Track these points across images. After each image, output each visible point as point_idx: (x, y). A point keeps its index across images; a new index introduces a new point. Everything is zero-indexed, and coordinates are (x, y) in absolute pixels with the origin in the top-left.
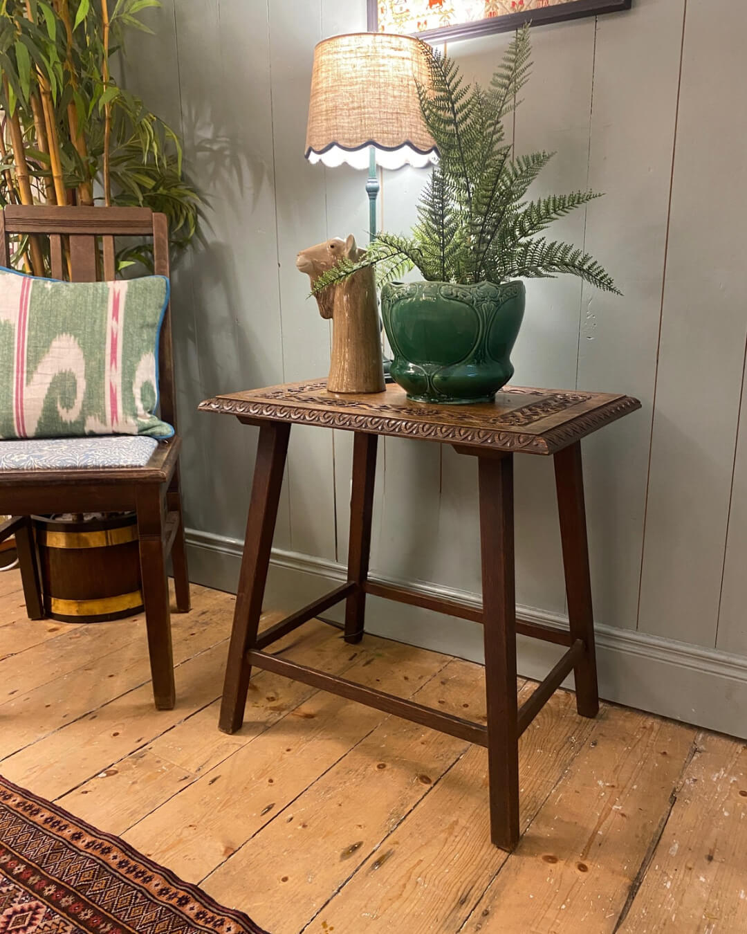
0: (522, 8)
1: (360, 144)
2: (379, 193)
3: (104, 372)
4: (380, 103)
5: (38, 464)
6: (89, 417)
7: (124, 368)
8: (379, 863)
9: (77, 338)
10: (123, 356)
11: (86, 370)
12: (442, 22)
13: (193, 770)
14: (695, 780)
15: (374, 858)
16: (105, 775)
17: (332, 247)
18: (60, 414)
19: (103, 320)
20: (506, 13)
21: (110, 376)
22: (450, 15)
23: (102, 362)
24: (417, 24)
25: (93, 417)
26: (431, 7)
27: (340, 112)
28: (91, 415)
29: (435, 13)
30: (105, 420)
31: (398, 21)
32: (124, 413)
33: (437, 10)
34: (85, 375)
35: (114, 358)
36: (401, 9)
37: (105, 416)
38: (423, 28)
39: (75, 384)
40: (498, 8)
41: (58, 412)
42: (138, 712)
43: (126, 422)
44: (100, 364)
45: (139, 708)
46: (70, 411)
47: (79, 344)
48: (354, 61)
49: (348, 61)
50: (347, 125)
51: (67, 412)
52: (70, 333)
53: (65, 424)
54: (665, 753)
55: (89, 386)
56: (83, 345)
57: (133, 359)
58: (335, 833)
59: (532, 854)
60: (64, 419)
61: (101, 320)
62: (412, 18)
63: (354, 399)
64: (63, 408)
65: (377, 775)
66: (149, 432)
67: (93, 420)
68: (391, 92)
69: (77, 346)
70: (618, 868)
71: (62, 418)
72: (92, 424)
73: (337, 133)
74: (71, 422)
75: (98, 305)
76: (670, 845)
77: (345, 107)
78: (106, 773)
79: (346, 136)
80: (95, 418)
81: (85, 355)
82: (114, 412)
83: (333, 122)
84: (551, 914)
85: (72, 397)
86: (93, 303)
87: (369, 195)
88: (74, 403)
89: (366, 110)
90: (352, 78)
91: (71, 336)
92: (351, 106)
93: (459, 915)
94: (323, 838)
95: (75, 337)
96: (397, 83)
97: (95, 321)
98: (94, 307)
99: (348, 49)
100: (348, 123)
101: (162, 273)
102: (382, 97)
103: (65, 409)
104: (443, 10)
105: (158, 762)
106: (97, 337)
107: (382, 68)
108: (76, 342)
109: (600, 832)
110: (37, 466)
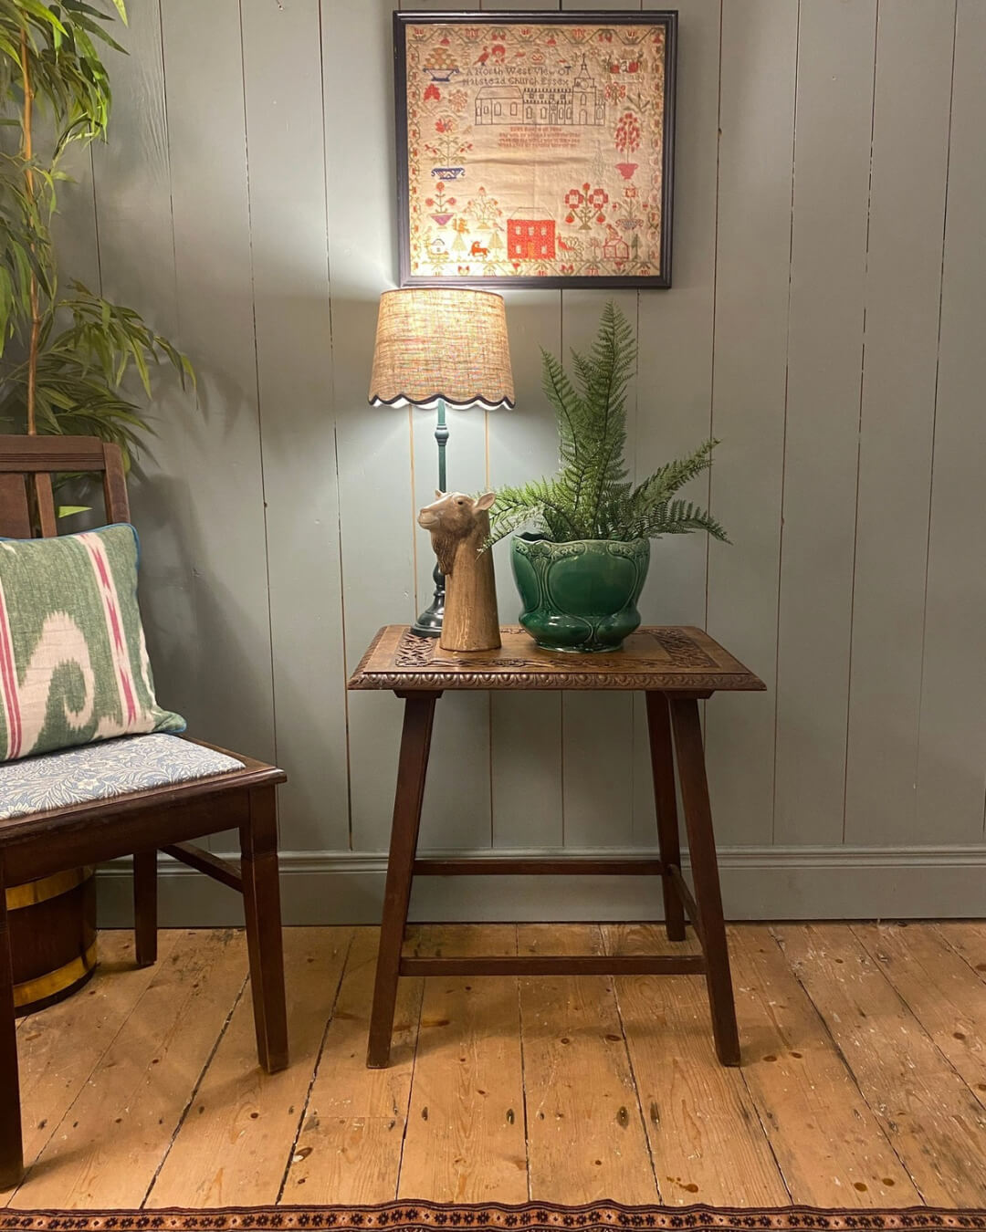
0: (572, 272)
1: (468, 399)
2: (448, 440)
3: (111, 656)
4: (484, 358)
5: (121, 788)
6: (103, 718)
7: (129, 647)
8: (655, 1116)
9: (73, 616)
10: (126, 633)
11: (91, 657)
12: (486, 271)
13: (391, 1115)
14: (800, 963)
15: (647, 1116)
16: (300, 1157)
17: (460, 503)
18: (68, 720)
19: (95, 588)
20: (555, 274)
21: (119, 660)
22: (495, 265)
23: (107, 644)
24: (457, 269)
25: (107, 718)
26: (474, 254)
27: (445, 365)
28: (104, 715)
29: (478, 261)
30: (122, 719)
31: (435, 261)
32: (142, 706)
33: (481, 259)
34: (91, 663)
35: (117, 637)
36: (438, 250)
37: (121, 714)
38: (464, 272)
39: (82, 676)
40: (547, 268)
41: (65, 718)
42: (247, 1085)
43: (145, 718)
44: (104, 646)
45: (244, 1081)
46: (81, 714)
47: (76, 623)
48: (458, 315)
49: (451, 315)
50: (453, 378)
51: (77, 715)
52: (63, 611)
53: (73, 731)
54: (762, 951)
55: (98, 677)
56: (81, 625)
57: (134, 635)
58: (593, 1109)
59: (754, 1061)
60: (71, 726)
61: (93, 589)
62: (452, 262)
63: (485, 656)
64: (71, 711)
65: (570, 1049)
66: (164, 726)
67: (108, 722)
68: (491, 348)
69: (75, 627)
70: (818, 1046)
71: (69, 724)
72: (107, 727)
73: (442, 386)
74: (80, 729)
75: (83, 570)
76: (832, 1018)
77: (451, 360)
78: (298, 1154)
79: (453, 389)
80: (110, 719)
81: (85, 637)
82: (131, 708)
83: (435, 374)
84: (811, 1096)
85: (82, 695)
86: (75, 567)
87: (439, 442)
88: (84, 703)
89: (472, 365)
90: (456, 332)
91: (64, 614)
92: (457, 360)
93: (754, 1125)
94: (589, 1118)
95: (70, 614)
96: (495, 340)
97: (87, 591)
98: (80, 572)
99: (450, 302)
100: (455, 376)
101: (123, 521)
102: (485, 353)
103: (74, 713)
104: (487, 259)
105: (342, 1122)
106: (94, 611)
107: (483, 325)
108: (73, 621)
109: (780, 1026)
110: (120, 791)
